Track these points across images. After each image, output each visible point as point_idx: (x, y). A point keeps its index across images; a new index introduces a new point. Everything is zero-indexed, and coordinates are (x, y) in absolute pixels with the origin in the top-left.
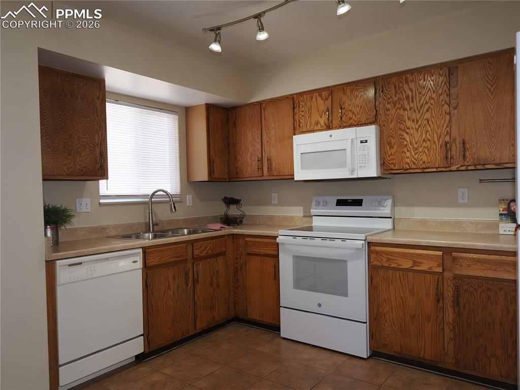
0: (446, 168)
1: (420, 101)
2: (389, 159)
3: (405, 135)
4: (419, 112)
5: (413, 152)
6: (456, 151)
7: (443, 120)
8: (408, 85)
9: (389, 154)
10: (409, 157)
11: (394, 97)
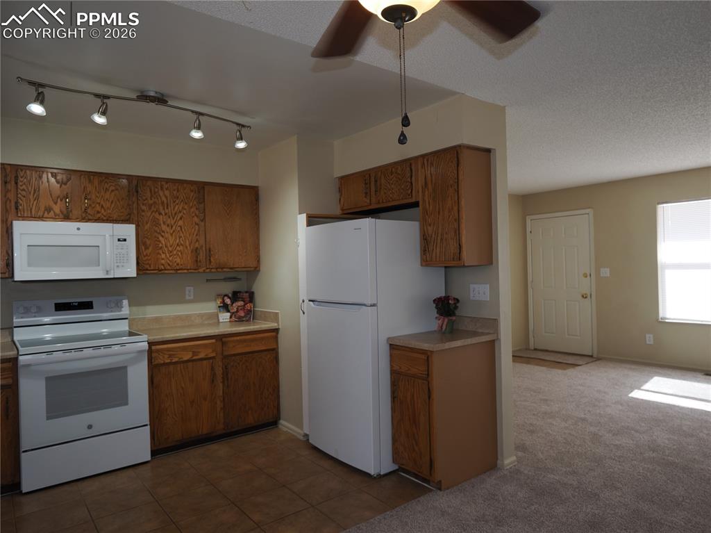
0: (195, 270)
1: (174, 209)
2: (144, 259)
3: (161, 238)
4: (173, 219)
5: (168, 255)
6: (202, 257)
7: (193, 230)
8: (164, 192)
9: (145, 254)
10: (164, 258)
11: (149, 199)
